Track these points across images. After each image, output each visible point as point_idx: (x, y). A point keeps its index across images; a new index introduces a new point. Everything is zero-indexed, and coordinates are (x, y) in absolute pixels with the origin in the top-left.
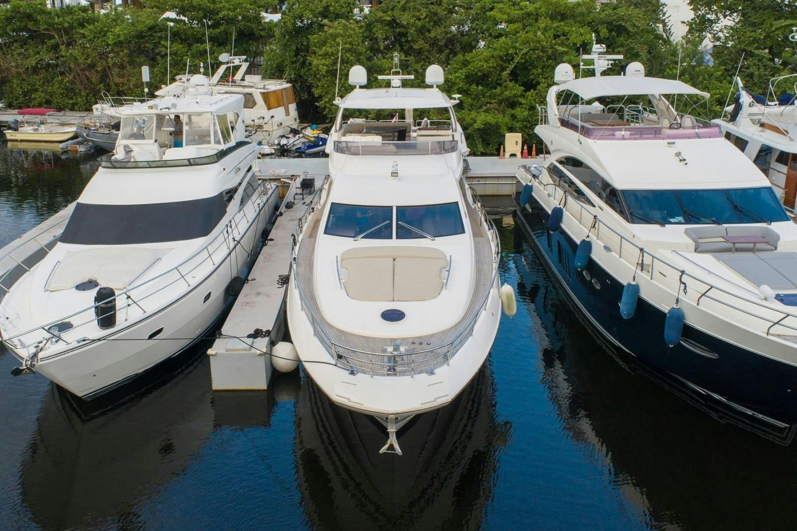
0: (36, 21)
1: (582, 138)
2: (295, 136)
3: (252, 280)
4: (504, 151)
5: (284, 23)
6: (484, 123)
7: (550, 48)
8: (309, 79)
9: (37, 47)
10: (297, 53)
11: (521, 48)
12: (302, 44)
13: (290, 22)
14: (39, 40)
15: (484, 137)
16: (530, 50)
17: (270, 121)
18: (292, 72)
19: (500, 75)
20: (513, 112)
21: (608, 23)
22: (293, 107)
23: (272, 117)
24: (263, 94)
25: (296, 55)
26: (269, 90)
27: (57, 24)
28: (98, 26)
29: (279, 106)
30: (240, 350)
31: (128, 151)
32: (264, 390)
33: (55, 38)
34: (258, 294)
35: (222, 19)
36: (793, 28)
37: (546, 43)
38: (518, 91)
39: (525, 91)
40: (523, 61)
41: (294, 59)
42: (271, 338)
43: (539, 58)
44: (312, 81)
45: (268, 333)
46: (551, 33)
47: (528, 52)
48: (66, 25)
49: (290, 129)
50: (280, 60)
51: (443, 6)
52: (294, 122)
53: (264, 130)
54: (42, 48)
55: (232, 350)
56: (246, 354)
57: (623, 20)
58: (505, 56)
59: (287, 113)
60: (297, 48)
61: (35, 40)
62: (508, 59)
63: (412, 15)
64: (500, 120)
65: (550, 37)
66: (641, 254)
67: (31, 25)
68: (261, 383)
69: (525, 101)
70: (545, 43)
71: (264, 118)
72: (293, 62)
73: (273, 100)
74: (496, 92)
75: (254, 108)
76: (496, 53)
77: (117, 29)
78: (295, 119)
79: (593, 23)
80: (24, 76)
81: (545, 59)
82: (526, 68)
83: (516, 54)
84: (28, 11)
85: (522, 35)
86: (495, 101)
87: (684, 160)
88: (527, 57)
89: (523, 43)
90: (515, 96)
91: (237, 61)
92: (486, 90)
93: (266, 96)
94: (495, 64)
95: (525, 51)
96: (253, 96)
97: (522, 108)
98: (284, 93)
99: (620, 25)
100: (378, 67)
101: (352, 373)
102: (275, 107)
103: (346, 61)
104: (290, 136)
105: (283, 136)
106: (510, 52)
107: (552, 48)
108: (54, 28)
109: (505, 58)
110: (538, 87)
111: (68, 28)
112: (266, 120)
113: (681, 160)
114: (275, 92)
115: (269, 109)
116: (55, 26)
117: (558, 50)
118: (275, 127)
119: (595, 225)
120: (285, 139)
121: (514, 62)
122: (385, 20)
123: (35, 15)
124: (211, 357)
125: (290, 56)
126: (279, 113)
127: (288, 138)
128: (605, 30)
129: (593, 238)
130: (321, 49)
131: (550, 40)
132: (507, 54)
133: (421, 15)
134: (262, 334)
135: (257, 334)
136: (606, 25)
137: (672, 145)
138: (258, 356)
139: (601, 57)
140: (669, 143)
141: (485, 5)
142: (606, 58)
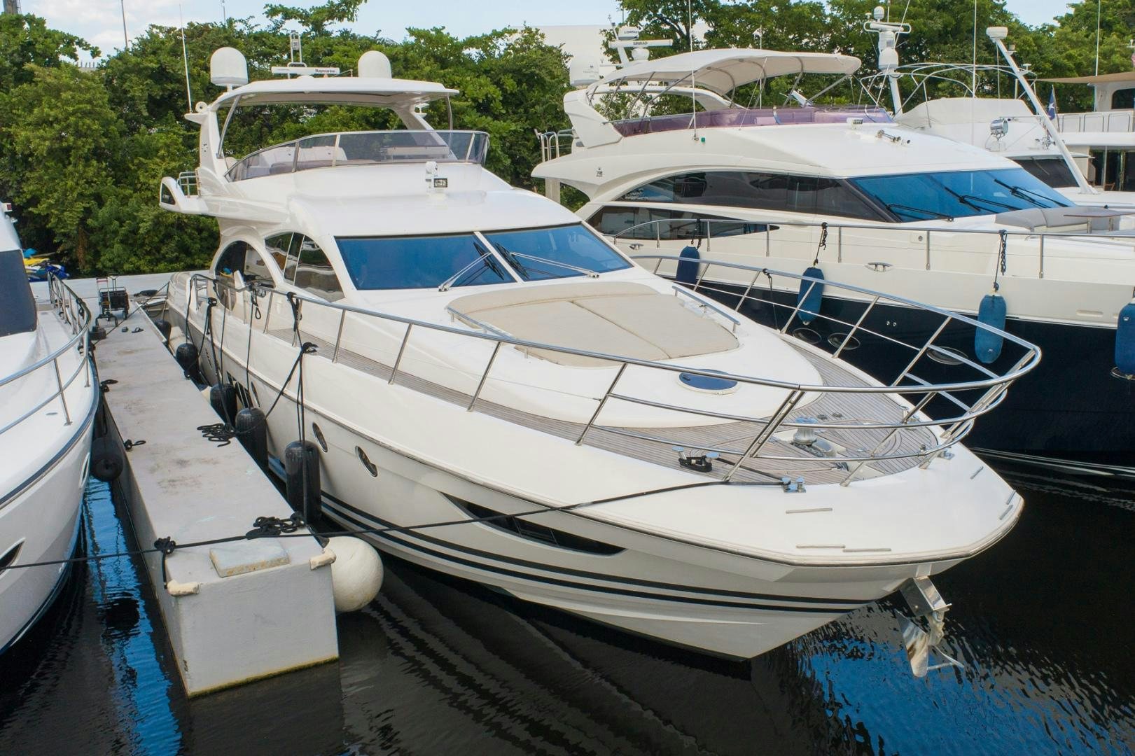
3: (138, 443)
21: (514, 72)
30: (263, 565)
32: (332, 662)
34: (182, 463)
36: (866, 14)
55: (241, 570)
57: (536, 66)
58: (373, 116)
79: (492, 72)
87: (899, 139)
99: (533, 74)
113: (894, 139)
119: (824, 240)
122: (147, 68)
124: (181, 602)
128: (511, 81)
129: (826, 264)
130: (31, 112)
134: (283, 526)
135: (270, 526)
136: (511, 75)
137: (859, 125)
138: (314, 572)
139: (640, 43)
140: (855, 123)
141: (317, 48)
142: (647, 46)
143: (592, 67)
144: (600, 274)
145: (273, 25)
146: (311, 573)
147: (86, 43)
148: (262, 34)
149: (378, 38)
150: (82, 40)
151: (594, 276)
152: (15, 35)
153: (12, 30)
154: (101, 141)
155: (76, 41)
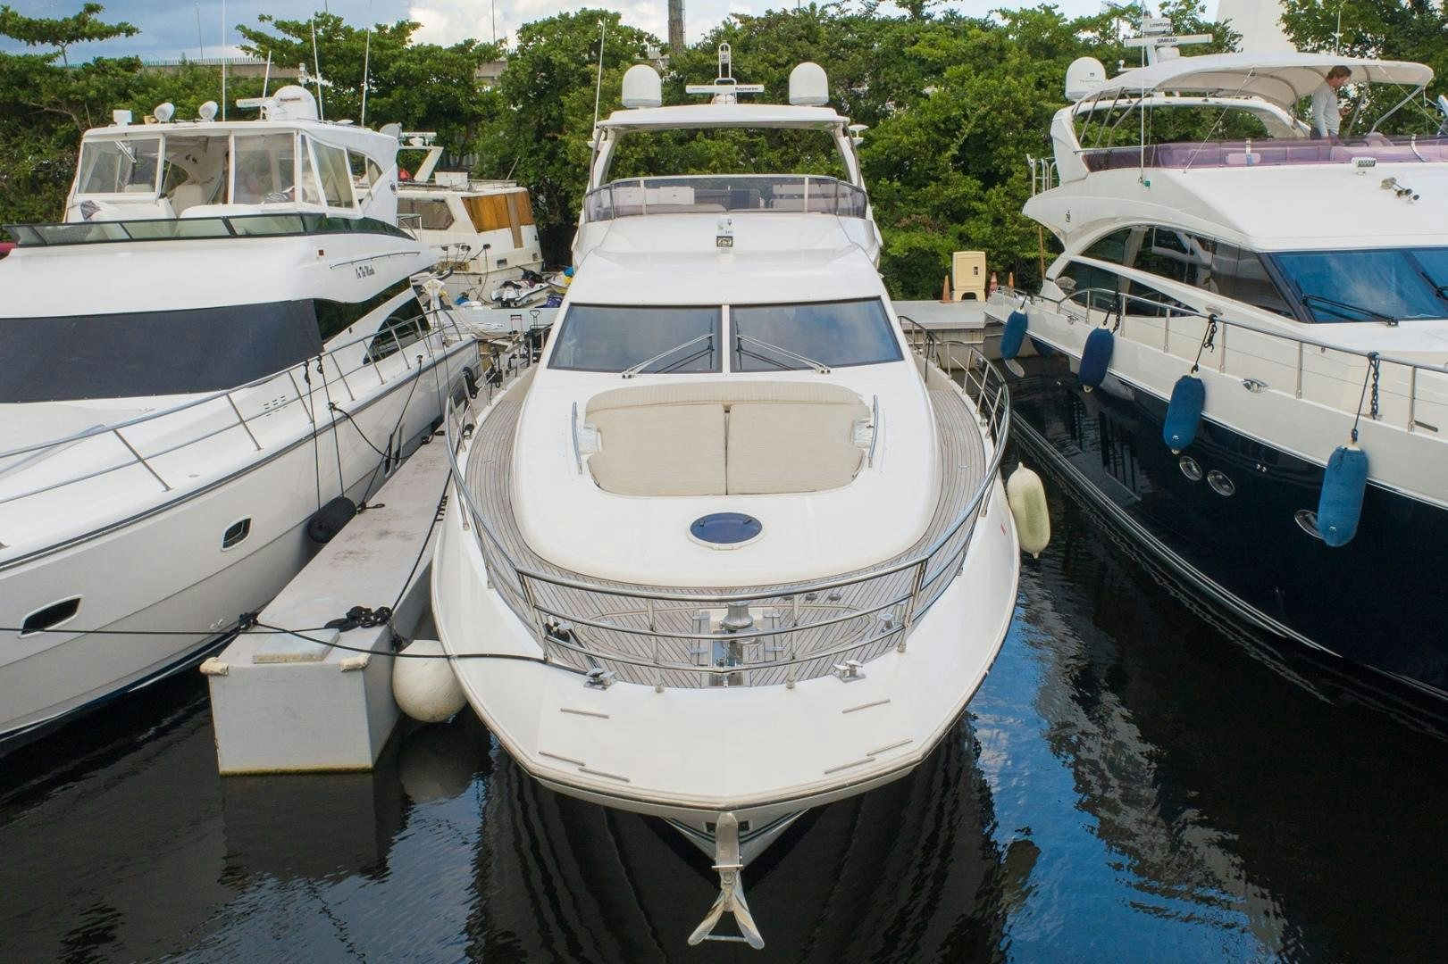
0: (36, 89)
1: (1151, 173)
2: (532, 286)
3: (376, 507)
4: (951, 289)
5: (513, 74)
6: (907, 247)
7: (1031, 105)
8: (564, 184)
9: (38, 140)
10: (540, 134)
11: (975, 105)
12: (550, 117)
13: (525, 70)
14: (42, 127)
15: (908, 279)
16: (991, 109)
17: (483, 255)
18: (531, 172)
19: (933, 160)
20: (963, 228)
22: (529, 233)
23: (487, 246)
24: (467, 201)
25: (538, 140)
26: (481, 194)
27: (74, 92)
28: (155, 96)
29: (500, 227)
30: (295, 658)
31: (88, 208)
32: (364, 771)
33: (73, 121)
34: (384, 534)
35: (397, 77)
37: (1023, 95)
38: (971, 188)
39: (985, 188)
40: (979, 130)
41: (535, 146)
42: (390, 627)
43: (1009, 125)
44: (570, 189)
45: (384, 616)
46: (1031, 78)
47: (988, 113)
48: (92, 93)
49: (522, 273)
50: (508, 150)
51: (819, 45)
52: (532, 262)
53: (471, 271)
54: (49, 142)
55: (273, 659)
56: (311, 667)
59: (518, 242)
60: (539, 124)
61: (35, 127)
62: (948, 128)
63: (760, 58)
64: (939, 242)
65: (1028, 85)
66: (1372, 369)
67: (24, 97)
68: (356, 751)
69: (985, 207)
70: (1020, 95)
71: (469, 248)
72: (533, 153)
73: (487, 214)
74: (928, 192)
75: (449, 229)
76: (926, 118)
77: (191, 101)
78: (535, 256)
80: (12, 198)
81: (1021, 126)
82: (985, 148)
83: (966, 117)
84: (17, 67)
85: (977, 82)
86: (925, 209)
87: (1408, 192)
88: (988, 123)
89: (979, 97)
90: (965, 197)
91: (417, 141)
92: (905, 190)
93: (472, 204)
94: (924, 138)
95: (982, 111)
96: (447, 206)
97: (979, 220)
98: (510, 202)
100: (698, 156)
101: (597, 681)
102: (492, 228)
103: (633, 139)
104: (523, 283)
105: (506, 284)
106: (954, 114)
107: (1033, 105)
108: (70, 103)
109: (943, 126)
110: (1009, 180)
111: (96, 100)
112: (473, 253)
113: (1399, 193)
114: (492, 197)
115: (480, 230)
116: (72, 97)
117: (1046, 109)
118: (493, 267)
119: (1211, 339)
120: (511, 288)
121: (963, 134)
123: (31, 75)
124: (211, 680)
125: (526, 141)
126: (500, 240)
127: (518, 287)
129: (1208, 373)
131: (1029, 90)
132: (948, 119)
133: (781, 57)
134: (367, 619)
135: (357, 618)
137: (1367, 169)
138: (344, 674)
139: (1166, 41)
140: (1361, 165)
141: (902, 36)
142: (1177, 43)
143: (1092, 74)
144: (832, 370)
145: (865, 8)
146: (341, 674)
147: (656, 38)
148: (851, 19)
149: (990, 19)
150: (653, 35)
151: (823, 372)
152: (585, 33)
153: (584, 28)
154: (650, 150)
155: (646, 37)
